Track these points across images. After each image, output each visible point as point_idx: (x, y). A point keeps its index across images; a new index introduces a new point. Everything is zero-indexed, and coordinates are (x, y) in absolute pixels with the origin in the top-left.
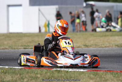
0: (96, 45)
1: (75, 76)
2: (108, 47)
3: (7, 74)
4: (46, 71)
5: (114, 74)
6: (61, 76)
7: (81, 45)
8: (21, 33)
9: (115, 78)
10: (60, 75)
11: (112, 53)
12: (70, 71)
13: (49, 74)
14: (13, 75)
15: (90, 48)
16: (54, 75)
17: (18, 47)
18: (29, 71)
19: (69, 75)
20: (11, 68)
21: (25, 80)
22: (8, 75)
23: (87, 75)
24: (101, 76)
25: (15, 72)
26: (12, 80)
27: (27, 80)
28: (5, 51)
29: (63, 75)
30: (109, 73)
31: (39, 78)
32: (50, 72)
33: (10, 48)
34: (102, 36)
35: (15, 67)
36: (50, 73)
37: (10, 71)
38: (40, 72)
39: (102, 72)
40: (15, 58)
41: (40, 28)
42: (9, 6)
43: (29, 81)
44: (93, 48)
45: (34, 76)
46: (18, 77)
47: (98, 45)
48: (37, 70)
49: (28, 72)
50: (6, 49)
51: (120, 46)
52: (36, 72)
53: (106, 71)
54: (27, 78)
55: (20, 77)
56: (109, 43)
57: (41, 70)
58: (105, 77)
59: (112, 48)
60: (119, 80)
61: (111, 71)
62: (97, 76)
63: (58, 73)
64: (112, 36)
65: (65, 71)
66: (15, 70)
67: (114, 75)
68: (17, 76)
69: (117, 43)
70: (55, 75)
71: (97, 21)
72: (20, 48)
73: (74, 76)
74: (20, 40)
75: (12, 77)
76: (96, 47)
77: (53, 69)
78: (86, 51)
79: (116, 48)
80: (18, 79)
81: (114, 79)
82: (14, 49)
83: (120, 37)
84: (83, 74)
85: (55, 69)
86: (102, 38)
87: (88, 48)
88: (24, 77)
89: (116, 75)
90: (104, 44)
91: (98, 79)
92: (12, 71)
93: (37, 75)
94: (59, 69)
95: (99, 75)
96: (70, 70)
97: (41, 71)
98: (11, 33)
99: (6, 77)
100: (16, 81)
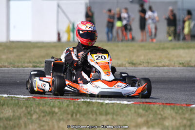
0: (148, 63)
2: (168, 66)
3: (6, 107)
4: (68, 102)
5: (177, 109)
6: (92, 111)
7: (124, 63)
8: (29, 42)
9: (178, 114)
10: (90, 109)
11: (174, 75)
12: (107, 104)
13: (72, 107)
14: (15, 109)
15: (138, 68)
16: (80, 109)
17: (23, 65)
18: (42, 102)
19: (105, 110)
20: (12, 98)
21: (34, 117)
22: (7, 109)
23: (133, 110)
24: (156, 112)
25: (18, 103)
26: (14, 116)
27: (38, 116)
28: (3, 70)
29: (95, 109)
30: (168, 106)
31: (56, 113)
32: (74, 105)
33: (11, 65)
34: (158, 49)
35: (18, 96)
36: (74, 107)
37: (10, 102)
38: (59, 104)
39: (157, 106)
40: (18, 81)
41: (59, 34)
43: (41, 117)
44: (144, 68)
45: (50, 110)
46: (23, 112)
48: (54, 101)
49: (39, 103)
50: (5, 67)
51: (187, 65)
52: (51, 104)
53: (163, 104)
54: (37, 113)
55: (26, 111)
56: (169, 61)
57: (60, 101)
58: (162, 113)
59: (174, 68)
60: (185, 118)
61: (172, 104)
62: (148, 112)
63: (88, 106)
64: (173, 49)
65: (99, 103)
66: (18, 100)
67: (177, 111)
68: (21, 110)
69: (182, 60)
71: (150, 25)
72: (26, 65)
73: (112, 111)
74: (26, 52)
75: (14, 112)
76: (148, 66)
77: (79, 100)
78: (132, 72)
79: (179, 68)
80: (22, 114)
81: (177, 117)
82: (18, 67)
83: (187, 51)
84: (127, 108)
85: (82, 100)
86: (158, 53)
87: (135, 67)
88: (32, 112)
89: (179, 110)
90: (160, 62)
91: (151, 116)
92: (13, 101)
93: (53, 109)
94: (89, 100)
95: (152, 110)
96: (107, 101)
97: (60, 103)
98: (13, 42)
99: (3, 111)
100: (20, 118)
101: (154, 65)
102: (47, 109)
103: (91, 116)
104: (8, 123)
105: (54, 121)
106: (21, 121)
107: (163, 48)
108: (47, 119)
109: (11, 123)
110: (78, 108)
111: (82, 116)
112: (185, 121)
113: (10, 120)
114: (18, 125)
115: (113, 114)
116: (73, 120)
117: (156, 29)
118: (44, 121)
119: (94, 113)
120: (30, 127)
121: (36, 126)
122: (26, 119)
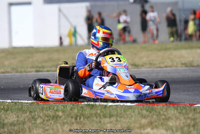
0: (151, 64)
1: (118, 113)
2: (170, 67)
3: (10, 112)
4: (72, 105)
5: (180, 109)
6: (96, 114)
8: (32, 47)
9: (182, 115)
10: (93, 112)
11: (176, 76)
12: (110, 106)
13: (76, 110)
14: (19, 114)
15: (141, 70)
16: (84, 112)
17: (26, 70)
18: (45, 106)
19: (109, 112)
20: (16, 103)
21: (39, 121)
22: (11, 114)
23: (136, 111)
24: (159, 112)
25: (22, 108)
26: (18, 121)
27: (42, 120)
28: (6, 76)
29: (99, 112)
30: (172, 107)
31: (60, 117)
32: (77, 108)
33: (14, 71)
35: (22, 101)
36: (78, 110)
37: (14, 107)
38: (62, 108)
40: (22, 87)
41: (61, 39)
42: (11, 4)
43: (45, 122)
44: (146, 69)
45: (53, 113)
46: (27, 117)
47: (154, 65)
48: (57, 105)
49: (43, 107)
50: (8, 72)
51: (189, 65)
52: (55, 108)
54: (41, 118)
55: (30, 116)
56: (172, 61)
57: (64, 105)
58: (165, 113)
60: (188, 118)
61: (175, 104)
62: (152, 113)
63: (91, 109)
64: (175, 49)
65: (102, 105)
66: (22, 106)
67: (180, 111)
68: (25, 115)
70: (87, 112)
71: (152, 26)
72: (29, 70)
73: (116, 112)
74: (29, 57)
75: (18, 117)
76: (150, 67)
77: (83, 103)
79: (182, 68)
80: (26, 119)
81: (181, 117)
82: (21, 72)
83: (189, 51)
84: (130, 110)
85: (86, 103)
86: (161, 54)
87: (137, 68)
88: (36, 117)
89: (183, 110)
90: (163, 63)
91: (155, 117)
92: (17, 106)
93: (57, 113)
94: (92, 103)
95: (155, 111)
96: (110, 104)
97: (64, 107)
98: (15, 48)
99: (7, 116)
100: (24, 123)
101: (156, 66)
102: (51, 113)
103: (95, 118)
104: (13, 128)
105: (58, 125)
106: (26, 126)
107: (166, 49)
108: (51, 124)
109: (16, 128)
110: (82, 111)
111: (86, 119)
112: (189, 121)
113: (14, 125)
114: (22, 130)
115: (117, 116)
116: (77, 123)
117: (157, 30)
118: (48, 125)
119: (97, 116)
120: (35, 131)
121: (40, 130)
122: (30, 124)
